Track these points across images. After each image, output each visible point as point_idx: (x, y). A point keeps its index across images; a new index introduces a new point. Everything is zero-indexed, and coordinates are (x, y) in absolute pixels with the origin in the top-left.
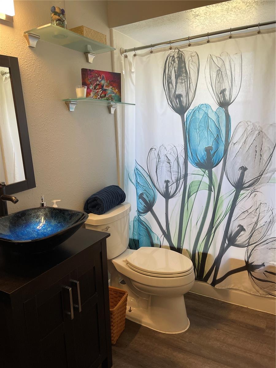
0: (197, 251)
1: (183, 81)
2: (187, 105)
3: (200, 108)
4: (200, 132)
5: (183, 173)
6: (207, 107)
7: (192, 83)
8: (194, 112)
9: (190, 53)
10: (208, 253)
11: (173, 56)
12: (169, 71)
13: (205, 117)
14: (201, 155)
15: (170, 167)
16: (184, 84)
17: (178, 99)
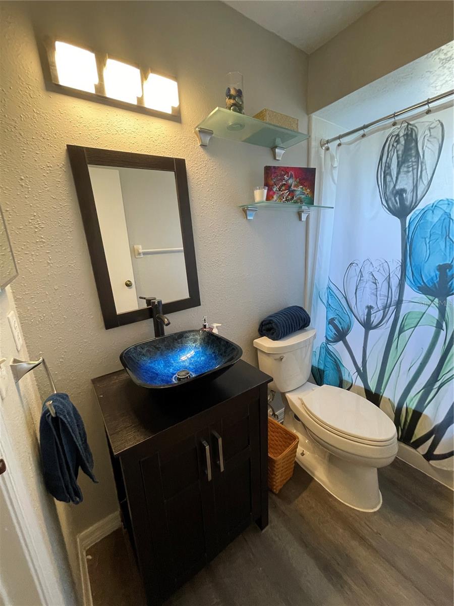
0: (405, 405)
1: (411, 169)
2: (413, 204)
3: (436, 206)
4: (431, 242)
5: (395, 298)
6: (450, 203)
7: (426, 169)
8: (424, 212)
9: (427, 124)
10: (424, 413)
11: (398, 135)
12: (388, 157)
13: (444, 219)
14: (430, 275)
15: (377, 289)
16: (411, 174)
17: (398, 196)
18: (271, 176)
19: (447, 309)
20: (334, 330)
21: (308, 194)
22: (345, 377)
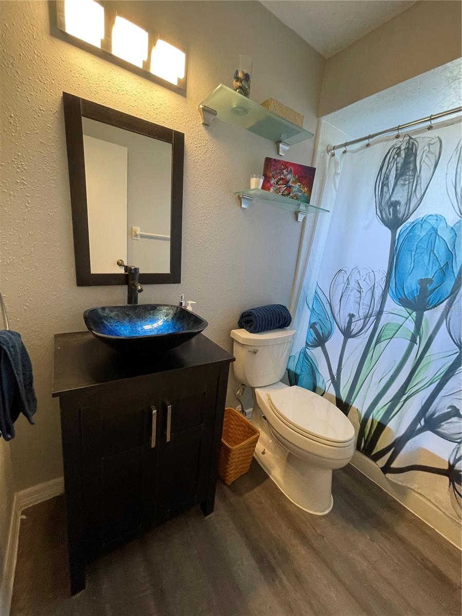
0: (371, 417)
1: (407, 182)
2: (405, 217)
3: (425, 220)
4: (416, 256)
5: (377, 308)
6: (438, 219)
7: (421, 183)
8: (414, 226)
9: (428, 139)
10: (388, 425)
11: (399, 148)
12: (387, 168)
13: (431, 234)
14: (411, 288)
15: (360, 297)
16: (406, 187)
17: (392, 208)
18: (270, 168)
19: (423, 323)
20: (314, 335)
21: (305, 192)
22: (319, 384)
